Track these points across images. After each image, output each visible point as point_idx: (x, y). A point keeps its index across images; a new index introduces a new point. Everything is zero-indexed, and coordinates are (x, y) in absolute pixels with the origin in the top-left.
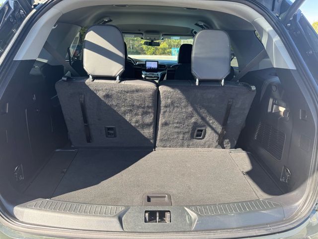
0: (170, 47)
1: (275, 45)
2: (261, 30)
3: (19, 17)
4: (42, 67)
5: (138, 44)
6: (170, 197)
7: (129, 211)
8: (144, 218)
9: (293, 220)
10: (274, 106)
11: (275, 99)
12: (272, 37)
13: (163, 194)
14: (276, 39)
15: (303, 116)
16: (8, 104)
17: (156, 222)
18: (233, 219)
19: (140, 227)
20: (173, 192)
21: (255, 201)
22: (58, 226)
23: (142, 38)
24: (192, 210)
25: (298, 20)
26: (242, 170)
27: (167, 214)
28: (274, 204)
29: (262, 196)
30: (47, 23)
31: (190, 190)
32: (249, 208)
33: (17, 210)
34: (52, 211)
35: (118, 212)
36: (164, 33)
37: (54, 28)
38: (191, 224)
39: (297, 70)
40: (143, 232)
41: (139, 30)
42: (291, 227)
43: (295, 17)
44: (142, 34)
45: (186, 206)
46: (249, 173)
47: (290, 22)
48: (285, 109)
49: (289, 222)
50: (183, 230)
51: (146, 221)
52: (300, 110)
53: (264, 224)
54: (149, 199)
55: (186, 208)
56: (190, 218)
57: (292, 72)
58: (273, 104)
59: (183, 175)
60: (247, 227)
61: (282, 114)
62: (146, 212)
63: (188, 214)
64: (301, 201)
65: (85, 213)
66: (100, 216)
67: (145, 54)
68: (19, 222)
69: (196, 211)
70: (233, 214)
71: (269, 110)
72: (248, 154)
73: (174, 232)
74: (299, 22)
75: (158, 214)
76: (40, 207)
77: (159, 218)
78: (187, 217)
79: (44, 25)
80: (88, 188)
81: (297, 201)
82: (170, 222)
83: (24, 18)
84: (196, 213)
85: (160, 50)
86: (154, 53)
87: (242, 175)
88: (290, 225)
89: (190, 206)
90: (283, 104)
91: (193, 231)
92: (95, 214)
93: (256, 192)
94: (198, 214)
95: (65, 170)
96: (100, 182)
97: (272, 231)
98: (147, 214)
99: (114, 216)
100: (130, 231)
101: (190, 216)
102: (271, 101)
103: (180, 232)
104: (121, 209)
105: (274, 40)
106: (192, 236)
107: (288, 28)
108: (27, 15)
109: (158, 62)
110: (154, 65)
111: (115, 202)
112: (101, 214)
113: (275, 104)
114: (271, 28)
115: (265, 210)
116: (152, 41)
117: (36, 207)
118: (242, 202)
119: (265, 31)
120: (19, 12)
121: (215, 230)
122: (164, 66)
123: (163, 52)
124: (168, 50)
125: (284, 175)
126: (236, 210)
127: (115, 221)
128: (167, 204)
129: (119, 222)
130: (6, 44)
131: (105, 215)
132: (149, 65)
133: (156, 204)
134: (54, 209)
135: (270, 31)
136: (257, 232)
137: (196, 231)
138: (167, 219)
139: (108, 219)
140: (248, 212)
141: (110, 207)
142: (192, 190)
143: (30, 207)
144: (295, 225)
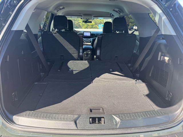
0: (96, 24)
1: (163, 21)
2: (155, 12)
3: (14, 5)
4: (26, 35)
5: (77, 23)
6: (103, 109)
7: (81, 117)
8: (89, 121)
9: (175, 122)
10: (162, 57)
11: (162, 53)
12: (162, 16)
13: (99, 107)
14: (164, 17)
15: (180, 62)
16: (8, 56)
17: (96, 124)
18: (140, 121)
19: (87, 127)
20: (105, 106)
21: (153, 111)
22: (39, 127)
23: (81, 19)
24: (117, 117)
25: (177, 6)
26: (143, 94)
27: (103, 119)
28: (164, 113)
29: (156, 108)
30: (30, 8)
31: (114, 105)
32: (149, 115)
33: (15, 118)
34: (36, 118)
35: (74, 118)
36: (94, 16)
37: (34, 11)
38: (116, 125)
39: (177, 35)
40: (89, 130)
41: (80, 14)
42: (174, 125)
43: (175, 5)
44: (82, 16)
45: (113, 115)
46: (147, 95)
47: (172, 8)
48: (168, 58)
49: (173, 123)
50: (112, 128)
51: (90, 123)
52: (179, 59)
53: (159, 124)
54: (91, 111)
55: (113, 116)
56: (116, 121)
57: (174, 37)
58: (161, 56)
59: (110, 96)
60: (149, 126)
61: (167, 61)
62: (90, 118)
63: (114, 119)
64: (179, 111)
65: (55, 119)
66: (64, 121)
67: (81, 28)
68: (16, 125)
69: (119, 117)
70: (140, 119)
71: (159, 59)
72: (146, 84)
73: (107, 129)
74: (177, 7)
75: (97, 119)
76: (29, 116)
77: (98, 122)
78: (114, 120)
79: (28, 10)
80: (56, 105)
81: (177, 111)
82: (104, 123)
83: (17, 6)
84: (119, 118)
85: (90, 26)
86: (87, 28)
87: (144, 96)
88: (173, 124)
89: (116, 114)
90: (168, 55)
91: (118, 128)
92: (61, 120)
93: (153, 106)
94: (120, 119)
95: (41, 94)
96: (62, 101)
97: (163, 128)
98: (91, 119)
99: (72, 121)
100: (81, 129)
101: (116, 120)
102: (160, 54)
103: (111, 129)
104: (76, 116)
105: (163, 18)
106: (117, 132)
107: (171, 11)
108: (18, 4)
109: (90, 32)
110: (88, 34)
111: (72, 112)
112: (64, 120)
113: (163, 56)
114: (161, 12)
115: (158, 116)
116: (87, 20)
117: (25, 116)
118: (145, 112)
119: (158, 13)
120: (13, 2)
121: (130, 128)
122: (94, 35)
123: (92, 27)
124: (95, 26)
125: (168, 96)
126: (142, 117)
127: (73, 123)
128: (102, 113)
129: (75, 124)
130: (6, 21)
131: (67, 120)
132: (85, 34)
133: (95, 114)
134: (37, 117)
135: (161, 13)
136: (155, 128)
137: (119, 128)
138: (102, 122)
139: (68, 122)
140: (149, 117)
141: (69, 115)
142: (115, 105)
143: (23, 116)
144: (176, 124)
